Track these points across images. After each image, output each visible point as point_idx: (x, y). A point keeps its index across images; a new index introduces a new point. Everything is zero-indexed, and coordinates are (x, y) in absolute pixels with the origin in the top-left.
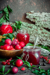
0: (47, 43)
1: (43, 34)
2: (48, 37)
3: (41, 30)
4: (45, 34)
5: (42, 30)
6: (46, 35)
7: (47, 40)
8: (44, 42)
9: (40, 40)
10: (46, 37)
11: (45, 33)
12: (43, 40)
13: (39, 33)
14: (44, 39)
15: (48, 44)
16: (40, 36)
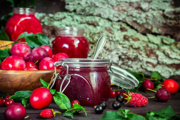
0: (139, 66)
1: (129, 41)
2: (142, 48)
3: (122, 29)
4: (132, 42)
5: (126, 30)
6: (136, 44)
7: (140, 57)
8: (130, 63)
9: (120, 57)
10: (136, 49)
11: (134, 40)
12: (129, 59)
13: (117, 38)
14: (132, 53)
15: (141, 70)
16: (120, 47)
